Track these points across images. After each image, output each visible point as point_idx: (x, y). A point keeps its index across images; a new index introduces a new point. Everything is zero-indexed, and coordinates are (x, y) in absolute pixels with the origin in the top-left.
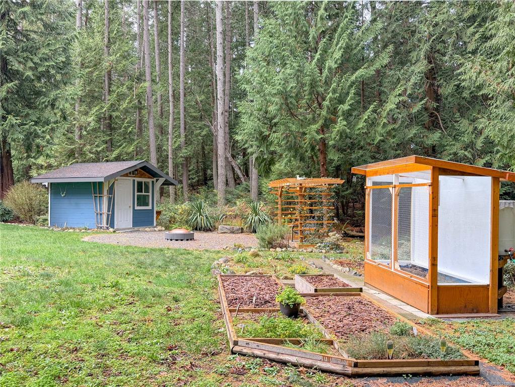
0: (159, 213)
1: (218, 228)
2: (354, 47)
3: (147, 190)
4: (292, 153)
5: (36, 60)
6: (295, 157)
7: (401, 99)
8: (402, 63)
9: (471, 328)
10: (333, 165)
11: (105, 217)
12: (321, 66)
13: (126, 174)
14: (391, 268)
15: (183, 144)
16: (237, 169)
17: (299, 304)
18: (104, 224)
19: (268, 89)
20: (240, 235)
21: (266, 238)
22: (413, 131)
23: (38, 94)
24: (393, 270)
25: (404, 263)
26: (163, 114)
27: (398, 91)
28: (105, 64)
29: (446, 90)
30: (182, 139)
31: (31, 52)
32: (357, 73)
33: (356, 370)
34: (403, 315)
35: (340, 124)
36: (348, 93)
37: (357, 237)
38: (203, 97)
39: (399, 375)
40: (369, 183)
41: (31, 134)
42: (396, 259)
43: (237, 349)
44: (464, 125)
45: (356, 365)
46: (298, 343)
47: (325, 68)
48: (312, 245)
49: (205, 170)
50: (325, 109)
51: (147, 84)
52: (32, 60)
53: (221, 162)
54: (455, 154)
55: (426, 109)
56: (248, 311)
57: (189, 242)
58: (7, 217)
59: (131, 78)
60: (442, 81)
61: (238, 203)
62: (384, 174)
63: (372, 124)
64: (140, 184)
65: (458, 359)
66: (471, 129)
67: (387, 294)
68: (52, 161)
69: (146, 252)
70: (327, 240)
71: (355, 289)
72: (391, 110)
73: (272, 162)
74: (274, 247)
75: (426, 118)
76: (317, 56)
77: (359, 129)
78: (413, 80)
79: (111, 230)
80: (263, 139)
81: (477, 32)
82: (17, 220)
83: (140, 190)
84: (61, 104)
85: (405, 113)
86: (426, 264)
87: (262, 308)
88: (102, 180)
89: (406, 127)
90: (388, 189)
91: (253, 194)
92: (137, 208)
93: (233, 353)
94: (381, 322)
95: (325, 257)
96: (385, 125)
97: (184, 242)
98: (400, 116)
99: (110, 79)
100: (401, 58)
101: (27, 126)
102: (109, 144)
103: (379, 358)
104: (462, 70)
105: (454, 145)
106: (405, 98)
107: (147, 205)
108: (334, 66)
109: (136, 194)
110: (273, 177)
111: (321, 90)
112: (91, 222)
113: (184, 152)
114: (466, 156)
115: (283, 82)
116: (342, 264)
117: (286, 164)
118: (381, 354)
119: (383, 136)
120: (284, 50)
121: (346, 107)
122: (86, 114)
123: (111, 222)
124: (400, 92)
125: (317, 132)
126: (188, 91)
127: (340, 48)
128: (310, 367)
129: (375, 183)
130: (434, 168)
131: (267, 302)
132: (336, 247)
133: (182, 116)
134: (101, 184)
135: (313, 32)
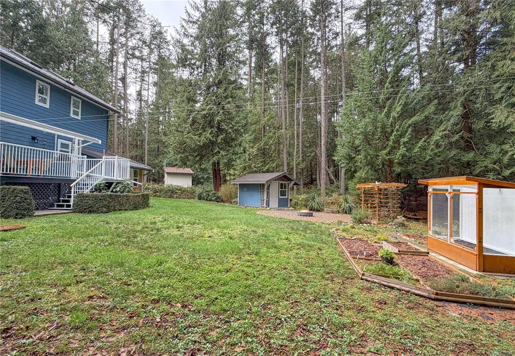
0: (291, 200)
1: (324, 210)
2: (409, 103)
3: (285, 188)
4: (370, 167)
5: (233, 124)
6: (371, 170)
7: (444, 133)
8: (444, 110)
9: (510, 283)
10: (395, 173)
11: (265, 201)
12: (388, 115)
13: (275, 179)
14: (448, 241)
15: (301, 161)
16: (331, 175)
17: (393, 258)
18: (265, 205)
19: (355, 131)
20: (337, 215)
21: (357, 217)
22: (454, 152)
23: (233, 140)
24: (449, 243)
25: (456, 238)
26: (291, 145)
27: (442, 128)
28: (263, 122)
29: (478, 125)
30: (301, 159)
31: (231, 120)
32: (413, 119)
33: (437, 296)
34: (461, 270)
35: (402, 150)
36: (406, 131)
37: (413, 218)
38: (312, 135)
39: (465, 303)
40: (430, 190)
41: (230, 159)
42: (451, 236)
43: (364, 277)
44: (493, 147)
45: (437, 294)
46: (399, 278)
47: (390, 117)
48: (386, 223)
49: (311, 175)
50: (392, 141)
51: (283, 131)
52: (231, 123)
53: (323, 172)
54: (486, 167)
55: (462, 138)
56: (362, 259)
57: (311, 217)
58: (218, 200)
59: (274, 128)
60: (474, 120)
61: (334, 195)
62: (441, 185)
63: (424, 149)
64: (282, 184)
65: (505, 299)
66: (498, 150)
67: (444, 256)
68: (236, 172)
69: (291, 222)
70: (396, 220)
71: (425, 252)
72: (437, 140)
73: (355, 171)
74: (362, 223)
75: (462, 142)
76: (386, 110)
77: (415, 153)
78: (452, 121)
79: (268, 208)
80: (350, 159)
81: (502, 87)
82: (222, 201)
83: (282, 188)
84: (244, 144)
85: (446, 141)
86: (474, 241)
87: (369, 258)
88: (265, 183)
89: (448, 150)
90: (445, 194)
91: (342, 190)
92: (280, 197)
93: (362, 279)
94: (446, 272)
95: (396, 231)
96: (432, 150)
97: (308, 217)
98: (443, 143)
99: (264, 129)
100: (443, 107)
101: (229, 156)
102: (263, 162)
103: (451, 292)
104: (493, 116)
105: (485, 161)
106: (447, 132)
107: (285, 196)
108: (396, 115)
109: (280, 190)
110: (355, 180)
111: (389, 130)
112: (258, 204)
113: (302, 166)
114: (495, 168)
115: (364, 127)
116: (408, 236)
117: (366, 173)
118: (451, 290)
119: (431, 156)
120: (364, 108)
121: (406, 139)
122: (252, 147)
123: (268, 205)
124: (443, 129)
125: (386, 155)
126: (305, 133)
127: (401, 105)
128: (409, 292)
129: (434, 190)
130: (479, 183)
131: (371, 255)
132: (402, 225)
133: (300, 146)
134: (263, 184)
135: (382, 97)
